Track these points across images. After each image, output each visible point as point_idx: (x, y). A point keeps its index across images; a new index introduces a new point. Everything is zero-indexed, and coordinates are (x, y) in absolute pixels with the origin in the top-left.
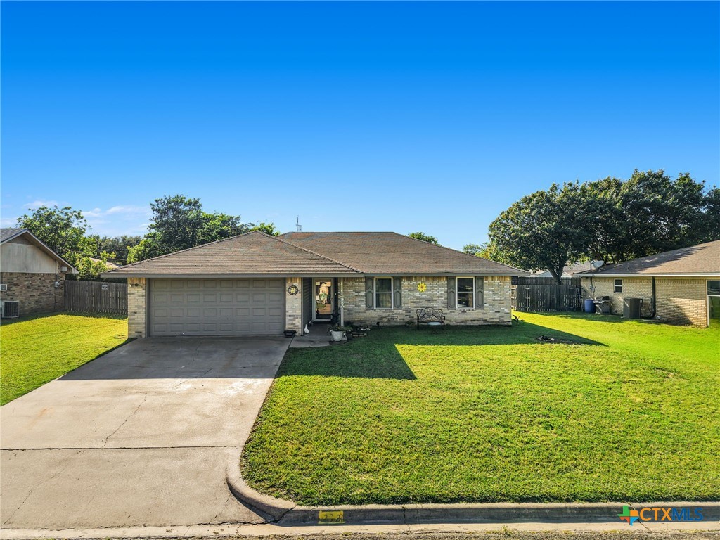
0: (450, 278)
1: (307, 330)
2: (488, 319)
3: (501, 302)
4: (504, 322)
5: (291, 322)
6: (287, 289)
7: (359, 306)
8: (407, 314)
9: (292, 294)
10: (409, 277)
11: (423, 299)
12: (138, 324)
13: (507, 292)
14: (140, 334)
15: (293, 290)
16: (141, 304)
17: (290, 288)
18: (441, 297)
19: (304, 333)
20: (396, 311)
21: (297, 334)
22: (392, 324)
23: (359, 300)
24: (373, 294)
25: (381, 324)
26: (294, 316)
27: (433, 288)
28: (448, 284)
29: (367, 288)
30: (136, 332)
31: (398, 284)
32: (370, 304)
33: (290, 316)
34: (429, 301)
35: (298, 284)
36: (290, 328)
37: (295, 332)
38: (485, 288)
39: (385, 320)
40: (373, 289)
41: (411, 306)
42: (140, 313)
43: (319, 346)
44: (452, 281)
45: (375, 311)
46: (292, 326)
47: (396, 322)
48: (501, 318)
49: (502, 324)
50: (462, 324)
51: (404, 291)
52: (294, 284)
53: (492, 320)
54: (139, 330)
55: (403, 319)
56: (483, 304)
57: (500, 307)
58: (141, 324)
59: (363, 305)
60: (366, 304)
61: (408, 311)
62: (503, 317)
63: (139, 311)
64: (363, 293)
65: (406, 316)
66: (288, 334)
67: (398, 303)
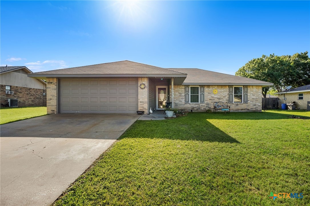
0: (230, 86)
1: (151, 111)
2: (250, 109)
3: (257, 100)
4: (258, 110)
5: (141, 106)
6: (139, 85)
7: (181, 101)
8: (207, 106)
9: (142, 89)
10: (208, 86)
11: (216, 98)
12: (52, 106)
13: (259, 94)
14: (53, 112)
15: (143, 86)
16: (54, 94)
17: (141, 85)
18: (225, 97)
19: (150, 113)
20: (201, 104)
21: (145, 113)
22: (199, 111)
23: (181, 98)
24: (189, 95)
25: (193, 111)
26: (143, 102)
27: (221, 92)
28: (229, 90)
29: (186, 91)
30: (51, 111)
31: (202, 90)
32: (187, 100)
33: (141, 102)
34: (219, 99)
35: (146, 82)
36: (140, 110)
37: (143, 112)
38: (248, 92)
39: (195, 109)
40: (189, 92)
41: (209, 102)
42: (53, 99)
43: (158, 119)
44: (231, 89)
45: (190, 104)
46: (142, 108)
47: (201, 110)
48: (257, 109)
49: (257, 111)
50: (236, 111)
51: (206, 93)
52: (143, 83)
53: (252, 109)
54: (53, 109)
55: (205, 109)
56: (247, 101)
57: (256, 102)
58: (54, 106)
59: (183, 101)
60: (185, 100)
61: (207, 104)
62: (257, 108)
63: (53, 98)
64: (183, 95)
65: (207, 107)
66: (139, 113)
67: (202, 100)
